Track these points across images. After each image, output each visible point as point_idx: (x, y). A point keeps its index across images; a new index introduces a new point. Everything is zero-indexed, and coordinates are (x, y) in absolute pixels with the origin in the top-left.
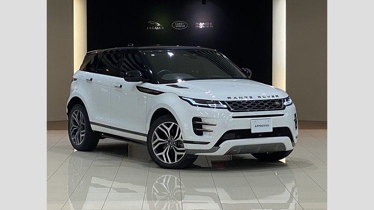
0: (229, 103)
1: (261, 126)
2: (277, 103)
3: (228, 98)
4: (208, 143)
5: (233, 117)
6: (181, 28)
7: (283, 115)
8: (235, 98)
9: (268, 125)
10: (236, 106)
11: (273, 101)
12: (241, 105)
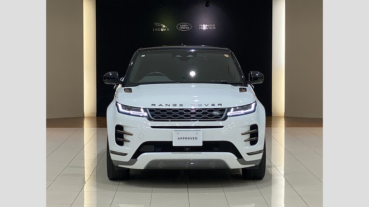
0: (151, 110)
1: (186, 138)
2: (215, 113)
3: (152, 105)
4: (125, 154)
5: (152, 127)
6: (185, 29)
7: (222, 127)
8: (161, 105)
9: (196, 138)
10: (157, 114)
11: (211, 110)
12: (165, 113)
